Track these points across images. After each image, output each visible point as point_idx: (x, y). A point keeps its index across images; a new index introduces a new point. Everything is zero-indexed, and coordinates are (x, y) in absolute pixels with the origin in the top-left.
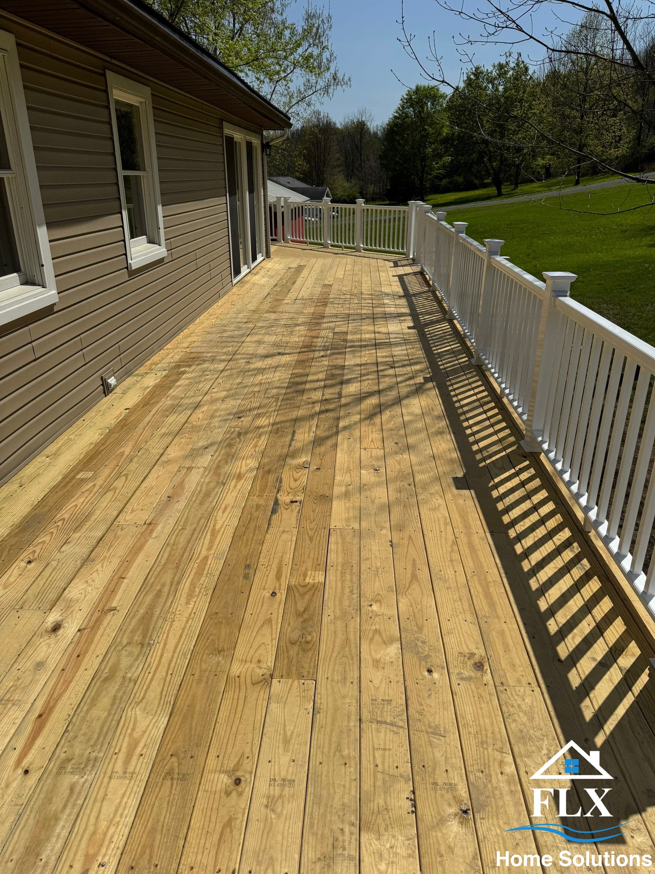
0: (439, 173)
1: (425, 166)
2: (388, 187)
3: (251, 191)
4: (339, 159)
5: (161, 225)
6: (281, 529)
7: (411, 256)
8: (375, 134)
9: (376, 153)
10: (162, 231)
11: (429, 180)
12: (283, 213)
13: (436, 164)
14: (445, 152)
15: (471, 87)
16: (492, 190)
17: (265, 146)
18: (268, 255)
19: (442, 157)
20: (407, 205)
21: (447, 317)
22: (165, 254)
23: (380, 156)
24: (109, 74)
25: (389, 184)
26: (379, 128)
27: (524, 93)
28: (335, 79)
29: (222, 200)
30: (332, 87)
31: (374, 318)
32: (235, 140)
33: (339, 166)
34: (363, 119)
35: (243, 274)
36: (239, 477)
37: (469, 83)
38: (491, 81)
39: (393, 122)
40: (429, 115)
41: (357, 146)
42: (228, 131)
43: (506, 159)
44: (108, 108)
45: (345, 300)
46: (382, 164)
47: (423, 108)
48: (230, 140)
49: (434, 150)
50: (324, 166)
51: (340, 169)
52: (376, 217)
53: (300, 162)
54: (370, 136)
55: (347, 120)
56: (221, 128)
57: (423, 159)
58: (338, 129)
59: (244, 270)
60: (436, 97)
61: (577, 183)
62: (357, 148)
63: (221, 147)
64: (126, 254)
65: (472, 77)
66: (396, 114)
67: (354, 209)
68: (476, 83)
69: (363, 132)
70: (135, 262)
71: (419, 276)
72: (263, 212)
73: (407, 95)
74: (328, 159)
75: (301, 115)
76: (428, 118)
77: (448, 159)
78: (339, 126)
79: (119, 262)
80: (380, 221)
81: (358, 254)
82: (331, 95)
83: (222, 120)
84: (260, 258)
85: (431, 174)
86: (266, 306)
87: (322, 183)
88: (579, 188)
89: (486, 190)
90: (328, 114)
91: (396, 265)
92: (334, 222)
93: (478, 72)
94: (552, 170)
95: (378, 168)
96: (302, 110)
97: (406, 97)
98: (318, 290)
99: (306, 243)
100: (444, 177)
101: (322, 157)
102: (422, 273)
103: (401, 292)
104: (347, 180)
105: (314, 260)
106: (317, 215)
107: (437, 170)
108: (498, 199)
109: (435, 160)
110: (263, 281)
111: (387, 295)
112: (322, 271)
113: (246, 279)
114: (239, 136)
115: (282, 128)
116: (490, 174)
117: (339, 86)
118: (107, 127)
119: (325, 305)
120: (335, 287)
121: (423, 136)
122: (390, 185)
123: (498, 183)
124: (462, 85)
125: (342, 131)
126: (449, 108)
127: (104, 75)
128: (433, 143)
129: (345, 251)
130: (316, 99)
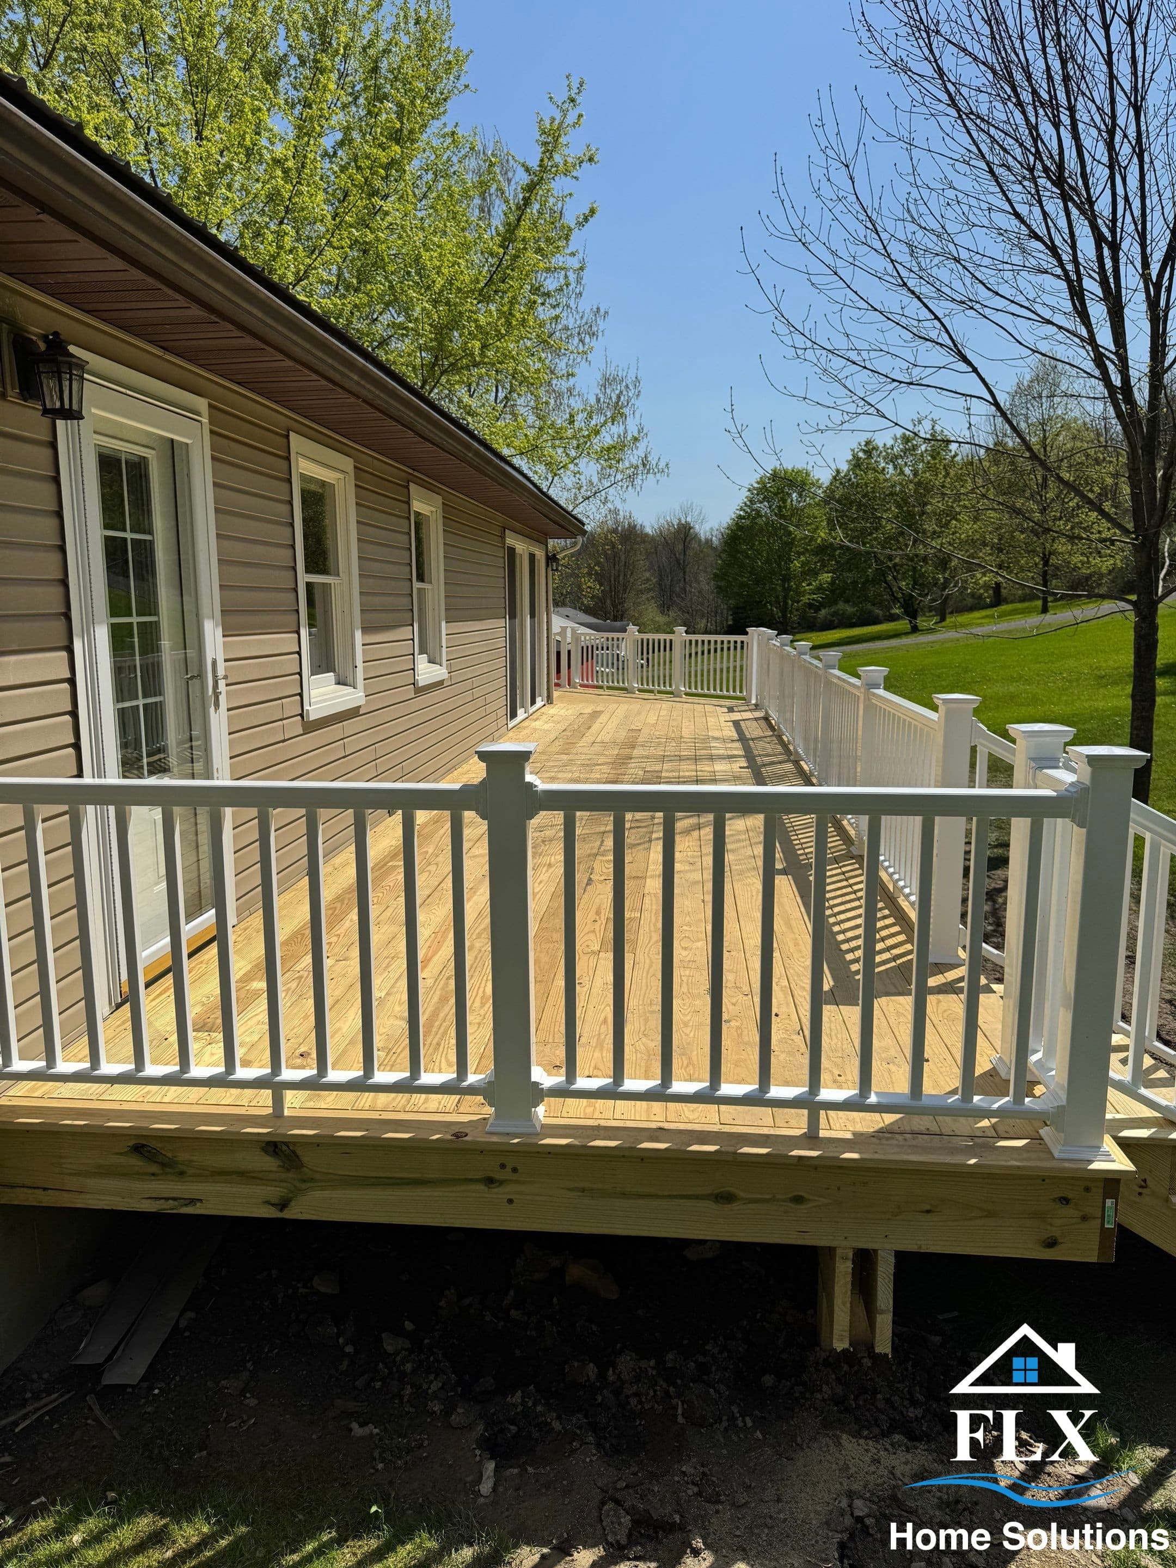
0: (813, 599)
1: (790, 589)
2: (730, 623)
3: (533, 615)
4: (648, 580)
5: (444, 644)
6: (597, 892)
7: (754, 702)
8: (709, 542)
9: (709, 570)
10: (444, 649)
11: (797, 610)
12: (569, 652)
13: (808, 585)
14: (823, 566)
15: (861, 470)
16: (904, 625)
17: (551, 559)
18: (549, 700)
19: (817, 574)
20: (746, 633)
21: (792, 758)
22: (446, 676)
23: (716, 575)
24: (412, 486)
25: (730, 617)
26: (715, 533)
27: (945, 477)
28: (644, 465)
29: (501, 623)
30: (640, 477)
31: (696, 759)
32: (517, 551)
33: (649, 590)
34: (689, 519)
35: (519, 719)
36: (550, 865)
37: (857, 464)
38: (893, 459)
39: (737, 524)
40: (795, 511)
41: (678, 560)
42: (512, 540)
43: (922, 576)
44: (409, 519)
45: (659, 743)
46: (718, 587)
47: (784, 501)
48: (512, 551)
49: (803, 564)
50: (625, 591)
51: (651, 594)
52: (709, 664)
53: (589, 584)
54: (700, 545)
55: (662, 521)
56: (503, 538)
57: (786, 579)
58: (647, 535)
59: (521, 714)
60: (805, 484)
61: (1045, 610)
62: (679, 564)
63: (502, 560)
64: (413, 669)
65: (861, 455)
66: (742, 513)
67: (671, 641)
68: (868, 464)
69: (688, 539)
70: (423, 680)
71: (763, 723)
72: (545, 643)
73: (758, 483)
74: (632, 580)
75: (591, 517)
76: (792, 515)
77: (826, 577)
78: (649, 530)
79: (407, 677)
80: (715, 670)
81: (677, 699)
82: (638, 488)
83: (505, 528)
84: (539, 702)
85: (798, 602)
86: (556, 747)
87: (622, 616)
88: (1048, 617)
89: (893, 624)
90: (630, 513)
91: (731, 710)
92: (642, 672)
93: (869, 449)
94: (1004, 592)
95: (712, 592)
96: (594, 510)
97: (756, 485)
98: (623, 734)
99: (601, 687)
100: (822, 605)
101: (621, 578)
102: (766, 719)
103: (735, 736)
104: (663, 613)
105: (615, 706)
106: (613, 664)
107: (810, 594)
108: (910, 636)
109: (805, 579)
110: (546, 727)
111: (717, 739)
112: (626, 717)
113: (523, 724)
114: (521, 547)
115: (574, 536)
116: (896, 598)
117: (650, 476)
118: (406, 537)
119: (633, 747)
120: (645, 731)
121: (786, 544)
122: (733, 620)
123: (911, 612)
124: (844, 467)
125: (653, 538)
126: (827, 501)
127: (407, 487)
128: (803, 553)
129: (659, 696)
130: (615, 494)
